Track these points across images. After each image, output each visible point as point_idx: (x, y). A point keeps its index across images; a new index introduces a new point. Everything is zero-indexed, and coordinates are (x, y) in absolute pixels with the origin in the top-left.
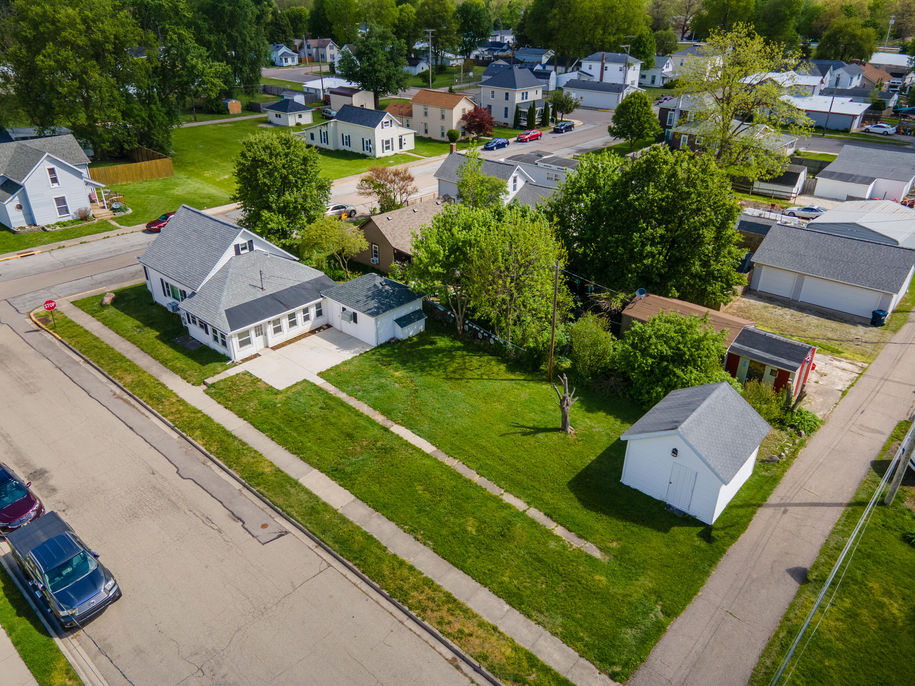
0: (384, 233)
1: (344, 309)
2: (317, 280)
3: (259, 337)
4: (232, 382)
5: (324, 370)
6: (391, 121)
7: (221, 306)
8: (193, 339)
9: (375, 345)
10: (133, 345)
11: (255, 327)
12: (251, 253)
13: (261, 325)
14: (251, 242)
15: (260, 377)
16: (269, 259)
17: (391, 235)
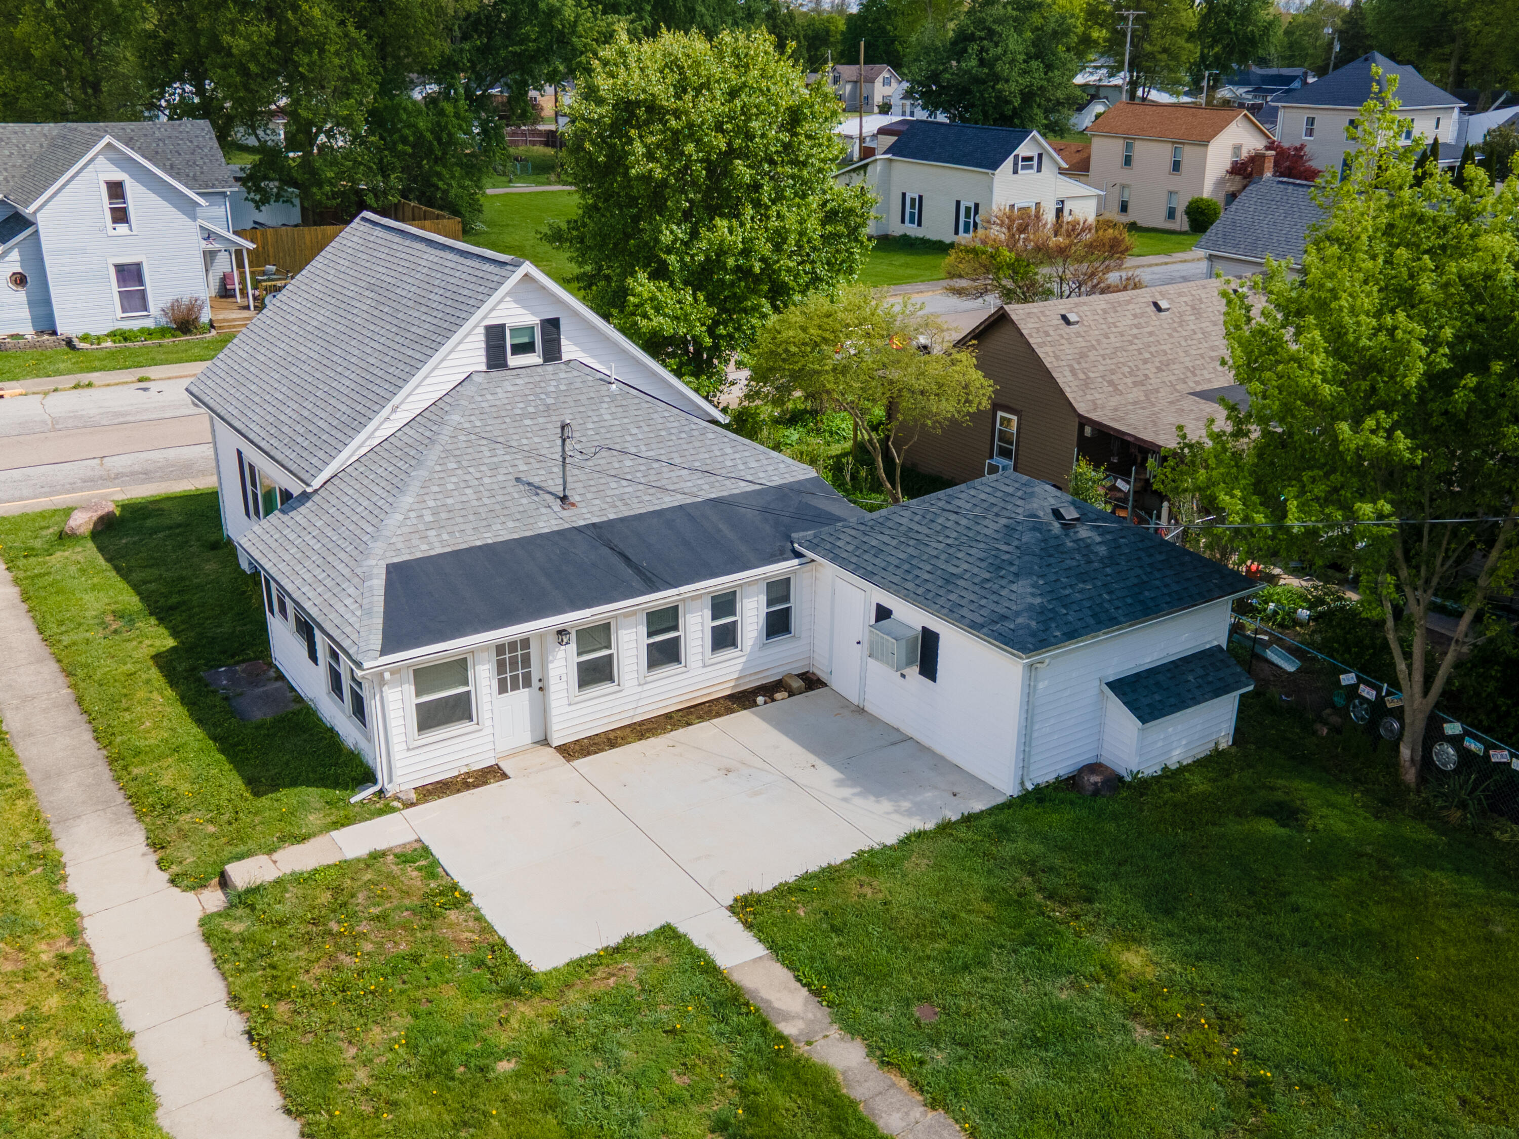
0: (1049, 362)
1: (883, 613)
2: (783, 492)
3: (511, 695)
4: (337, 890)
5: (764, 885)
6: (1040, 156)
7: (378, 548)
8: (281, 677)
9: (1008, 788)
10: (61, 679)
11: (500, 649)
12: (550, 368)
13: (526, 643)
14: (552, 326)
15: (465, 885)
16: (613, 397)
17: (1073, 372)
